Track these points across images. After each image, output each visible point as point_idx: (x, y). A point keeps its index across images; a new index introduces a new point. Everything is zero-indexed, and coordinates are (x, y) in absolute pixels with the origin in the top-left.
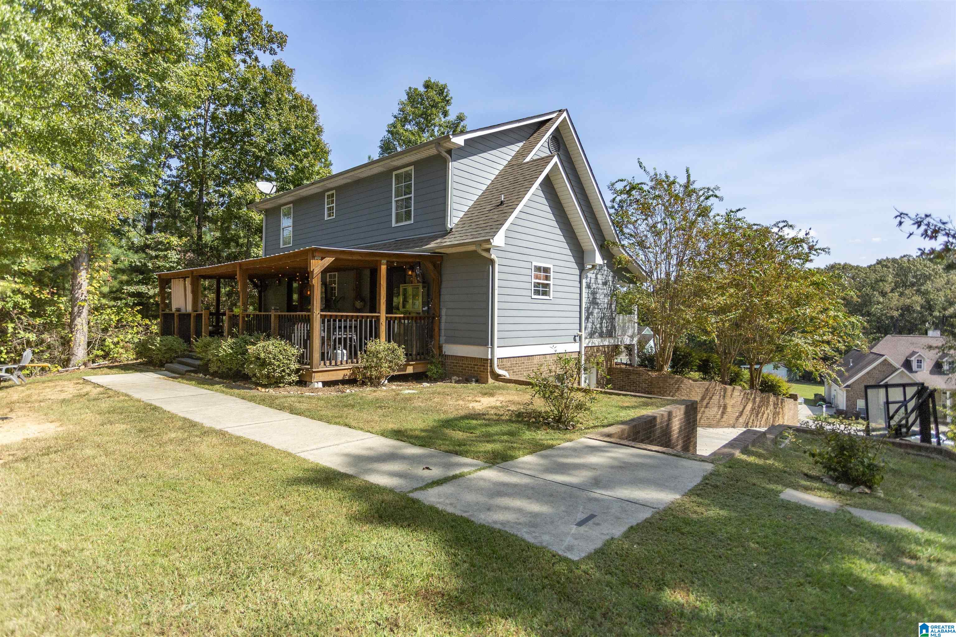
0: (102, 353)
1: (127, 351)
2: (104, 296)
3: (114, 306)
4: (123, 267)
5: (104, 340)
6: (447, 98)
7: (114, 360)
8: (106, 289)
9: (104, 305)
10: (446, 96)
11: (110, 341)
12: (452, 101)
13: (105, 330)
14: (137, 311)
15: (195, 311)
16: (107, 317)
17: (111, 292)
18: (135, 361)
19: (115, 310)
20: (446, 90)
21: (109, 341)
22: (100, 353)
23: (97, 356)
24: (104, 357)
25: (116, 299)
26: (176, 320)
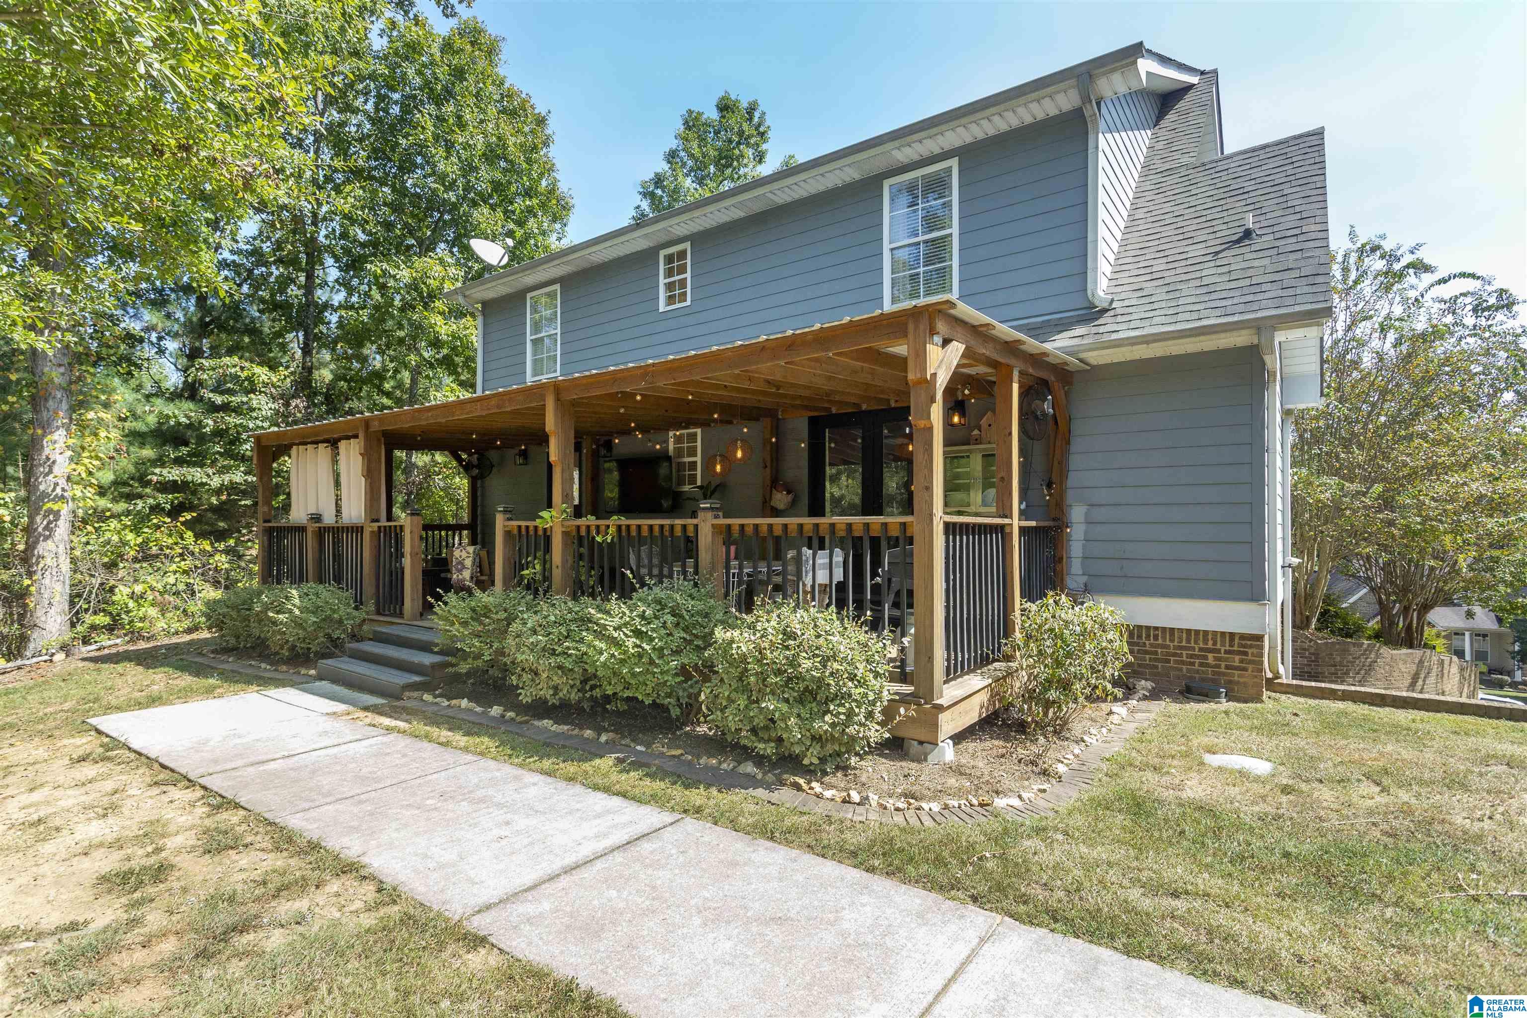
0: (107, 620)
1: (163, 612)
2: (102, 491)
3: (128, 513)
4: (144, 429)
5: (112, 590)
6: (762, 129)
7: (135, 635)
8: (107, 477)
9: (103, 511)
10: (759, 125)
11: (126, 591)
12: (770, 134)
13: (111, 566)
14: (183, 524)
15: (373, 521)
16: (115, 538)
17: (116, 483)
18: (187, 638)
19: (127, 521)
20: (757, 115)
21: (122, 593)
22: (102, 619)
23: (93, 627)
24: (111, 629)
25: (130, 497)
26: (310, 542)
